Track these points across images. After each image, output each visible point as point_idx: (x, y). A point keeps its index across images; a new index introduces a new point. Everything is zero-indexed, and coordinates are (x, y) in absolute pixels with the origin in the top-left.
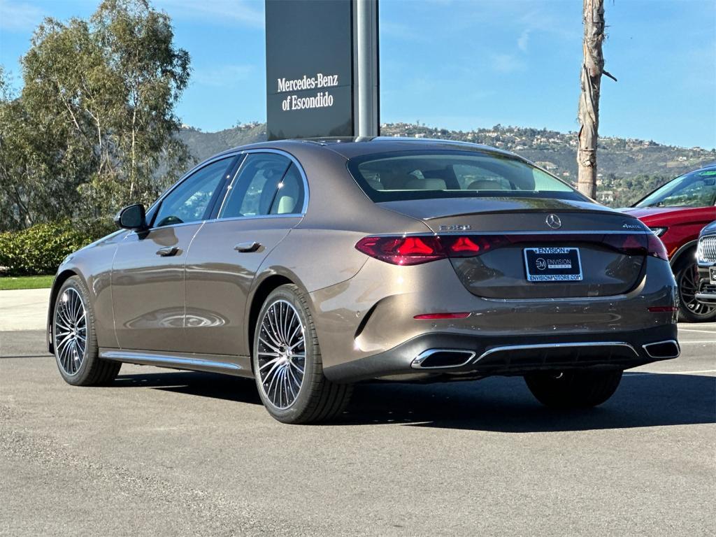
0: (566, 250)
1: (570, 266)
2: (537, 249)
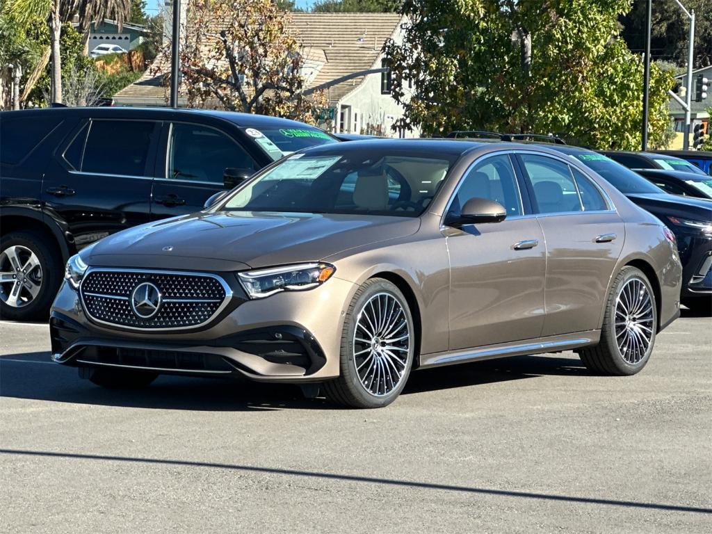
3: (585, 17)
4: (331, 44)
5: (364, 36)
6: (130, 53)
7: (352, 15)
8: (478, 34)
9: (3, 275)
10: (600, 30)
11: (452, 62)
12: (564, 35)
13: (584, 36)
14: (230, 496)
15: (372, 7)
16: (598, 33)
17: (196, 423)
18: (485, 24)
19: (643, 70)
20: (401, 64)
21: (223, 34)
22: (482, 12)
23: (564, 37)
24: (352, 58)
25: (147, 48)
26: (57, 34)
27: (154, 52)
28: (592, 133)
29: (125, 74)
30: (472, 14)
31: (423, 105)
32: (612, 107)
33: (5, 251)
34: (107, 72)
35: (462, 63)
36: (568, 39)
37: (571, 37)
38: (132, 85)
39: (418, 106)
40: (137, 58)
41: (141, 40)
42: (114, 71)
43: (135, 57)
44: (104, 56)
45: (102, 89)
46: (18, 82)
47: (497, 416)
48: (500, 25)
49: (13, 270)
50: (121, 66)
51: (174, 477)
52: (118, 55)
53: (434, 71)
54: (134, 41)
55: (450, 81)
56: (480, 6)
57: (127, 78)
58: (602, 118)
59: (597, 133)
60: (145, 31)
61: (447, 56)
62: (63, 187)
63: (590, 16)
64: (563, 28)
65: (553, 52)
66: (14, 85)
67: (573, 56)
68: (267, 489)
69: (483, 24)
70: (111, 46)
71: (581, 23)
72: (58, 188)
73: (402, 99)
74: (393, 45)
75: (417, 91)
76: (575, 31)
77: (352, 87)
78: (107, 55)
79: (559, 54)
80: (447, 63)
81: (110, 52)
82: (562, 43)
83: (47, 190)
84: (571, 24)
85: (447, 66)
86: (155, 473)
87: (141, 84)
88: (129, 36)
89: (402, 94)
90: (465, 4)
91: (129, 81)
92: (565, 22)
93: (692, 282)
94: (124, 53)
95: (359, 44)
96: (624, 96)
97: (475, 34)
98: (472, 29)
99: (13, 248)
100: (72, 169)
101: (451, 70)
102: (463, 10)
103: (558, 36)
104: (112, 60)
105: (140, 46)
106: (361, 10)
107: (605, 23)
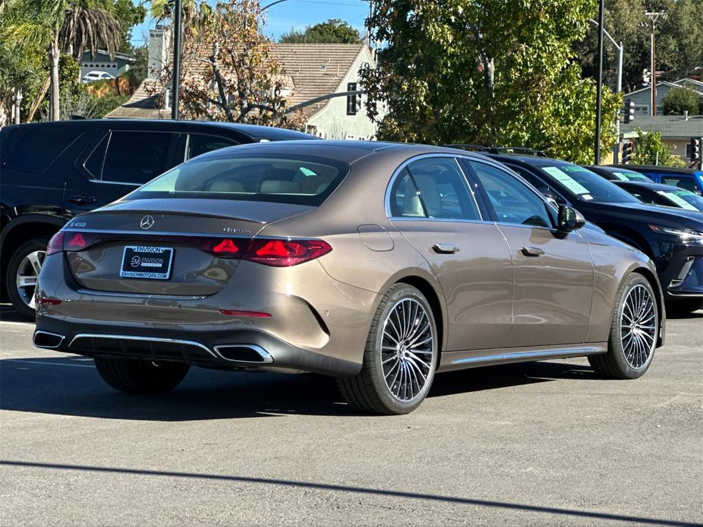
0: (162, 249)
1: (160, 265)
2: (136, 247)
3: (544, 44)
4: (298, 71)
5: (328, 64)
6: (117, 80)
7: (317, 45)
8: (445, 58)
9: (26, 279)
10: (557, 55)
11: (423, 84)
12: (525, 60)
13: (543, 60)
14: (303, 517)
15: (333, 39)
16: (555, 58)
17: (239, 430)
18: (453, 50)
19: (596, 92)
20: (375, 86)
21: (212, 59)
22: (450, 38)
23: (525, 61)
24: (316, 84)
25: (132, 75)
26: (56, 61)
27: (139, 78)
28: (549, 149)
29: (113, 97)
30: (442, 40)
31: (395, 123)
32: (567, 126)
33: (29, 256)
34: (97, 96)
35: (432, 85)
36: (529, 63)
37: (531, 62)
38: (121, 107)
39: (391, 124)
40: (123, 84)
41: (127, 67)
42: (103, 95)
43: (122, 83)
44: (94, 81)
45: (93, 111)
46: (19, 104)
47: (536, 421)
48: (466, 51)
49: (35, 274)
50: (109, 91)
51: (237, 494)
52: (106, 81)
53: (406, 92)
54: (122, 69)
55: (421, 101)
56: (449, 32)
57: (115, 101)
58: (559, 136)
59: (554, 149)
60: (131, 59)
61: (417, 79)
62: (84, 195)
63: (548, 43)
64: (524, 54)
65: (515, 76)
66: (16, 107)
67: (533, 79)
68: (338, 508)
69: (451, 50)
70: (101, 73)
71: (540, 49)
72: (79, 196)
73: (376, 118)
74: (368, 68)
75: (390, 110)
76: (535, 56)
77: (317, 110)
78: (97, 81)
79: (520, 77)
80: (418, 85)
81: (100, 78)
82: (523, 67)
83: (69, 198)
84: (531, 49)
85: (418, 87)
86: (216, 489)
87: (128, 106)
88: (116, 64)
89: (377, 114)
90: (435, 32)
91: (117, 104)
92: (526, 48)
93: (671, 286)
94: (112, 79)
95: (323, 71)
96: (577, 116)
97: (443, 59)
98: (440, 54)
99: (36, 253)
100: (92, 178)
101: (422, 91)
102: (433, 37)
103: (520, 60)
104: (101, 85)
105: (127, 73)
106: (323, 42)
107: (562, 50)
